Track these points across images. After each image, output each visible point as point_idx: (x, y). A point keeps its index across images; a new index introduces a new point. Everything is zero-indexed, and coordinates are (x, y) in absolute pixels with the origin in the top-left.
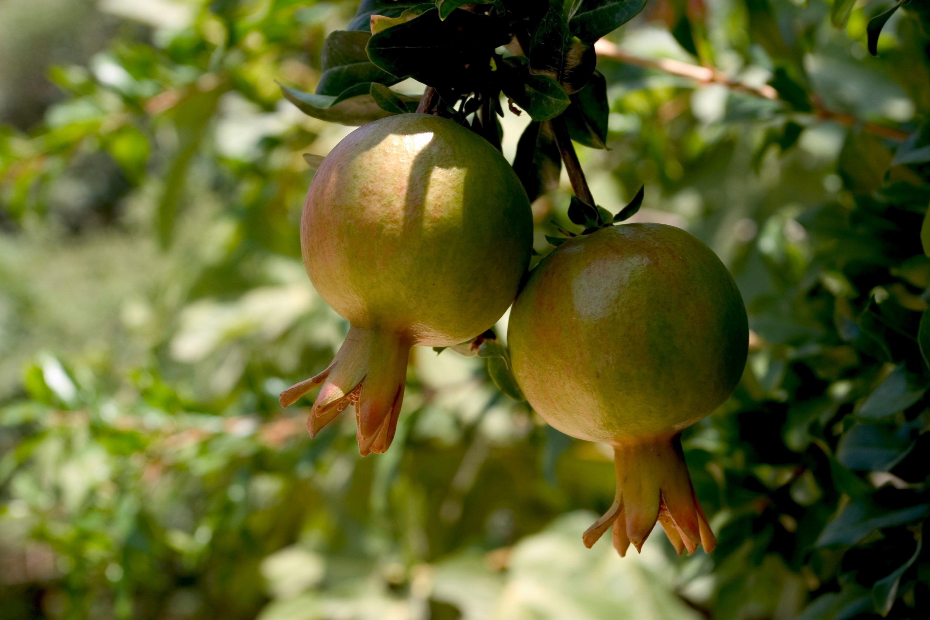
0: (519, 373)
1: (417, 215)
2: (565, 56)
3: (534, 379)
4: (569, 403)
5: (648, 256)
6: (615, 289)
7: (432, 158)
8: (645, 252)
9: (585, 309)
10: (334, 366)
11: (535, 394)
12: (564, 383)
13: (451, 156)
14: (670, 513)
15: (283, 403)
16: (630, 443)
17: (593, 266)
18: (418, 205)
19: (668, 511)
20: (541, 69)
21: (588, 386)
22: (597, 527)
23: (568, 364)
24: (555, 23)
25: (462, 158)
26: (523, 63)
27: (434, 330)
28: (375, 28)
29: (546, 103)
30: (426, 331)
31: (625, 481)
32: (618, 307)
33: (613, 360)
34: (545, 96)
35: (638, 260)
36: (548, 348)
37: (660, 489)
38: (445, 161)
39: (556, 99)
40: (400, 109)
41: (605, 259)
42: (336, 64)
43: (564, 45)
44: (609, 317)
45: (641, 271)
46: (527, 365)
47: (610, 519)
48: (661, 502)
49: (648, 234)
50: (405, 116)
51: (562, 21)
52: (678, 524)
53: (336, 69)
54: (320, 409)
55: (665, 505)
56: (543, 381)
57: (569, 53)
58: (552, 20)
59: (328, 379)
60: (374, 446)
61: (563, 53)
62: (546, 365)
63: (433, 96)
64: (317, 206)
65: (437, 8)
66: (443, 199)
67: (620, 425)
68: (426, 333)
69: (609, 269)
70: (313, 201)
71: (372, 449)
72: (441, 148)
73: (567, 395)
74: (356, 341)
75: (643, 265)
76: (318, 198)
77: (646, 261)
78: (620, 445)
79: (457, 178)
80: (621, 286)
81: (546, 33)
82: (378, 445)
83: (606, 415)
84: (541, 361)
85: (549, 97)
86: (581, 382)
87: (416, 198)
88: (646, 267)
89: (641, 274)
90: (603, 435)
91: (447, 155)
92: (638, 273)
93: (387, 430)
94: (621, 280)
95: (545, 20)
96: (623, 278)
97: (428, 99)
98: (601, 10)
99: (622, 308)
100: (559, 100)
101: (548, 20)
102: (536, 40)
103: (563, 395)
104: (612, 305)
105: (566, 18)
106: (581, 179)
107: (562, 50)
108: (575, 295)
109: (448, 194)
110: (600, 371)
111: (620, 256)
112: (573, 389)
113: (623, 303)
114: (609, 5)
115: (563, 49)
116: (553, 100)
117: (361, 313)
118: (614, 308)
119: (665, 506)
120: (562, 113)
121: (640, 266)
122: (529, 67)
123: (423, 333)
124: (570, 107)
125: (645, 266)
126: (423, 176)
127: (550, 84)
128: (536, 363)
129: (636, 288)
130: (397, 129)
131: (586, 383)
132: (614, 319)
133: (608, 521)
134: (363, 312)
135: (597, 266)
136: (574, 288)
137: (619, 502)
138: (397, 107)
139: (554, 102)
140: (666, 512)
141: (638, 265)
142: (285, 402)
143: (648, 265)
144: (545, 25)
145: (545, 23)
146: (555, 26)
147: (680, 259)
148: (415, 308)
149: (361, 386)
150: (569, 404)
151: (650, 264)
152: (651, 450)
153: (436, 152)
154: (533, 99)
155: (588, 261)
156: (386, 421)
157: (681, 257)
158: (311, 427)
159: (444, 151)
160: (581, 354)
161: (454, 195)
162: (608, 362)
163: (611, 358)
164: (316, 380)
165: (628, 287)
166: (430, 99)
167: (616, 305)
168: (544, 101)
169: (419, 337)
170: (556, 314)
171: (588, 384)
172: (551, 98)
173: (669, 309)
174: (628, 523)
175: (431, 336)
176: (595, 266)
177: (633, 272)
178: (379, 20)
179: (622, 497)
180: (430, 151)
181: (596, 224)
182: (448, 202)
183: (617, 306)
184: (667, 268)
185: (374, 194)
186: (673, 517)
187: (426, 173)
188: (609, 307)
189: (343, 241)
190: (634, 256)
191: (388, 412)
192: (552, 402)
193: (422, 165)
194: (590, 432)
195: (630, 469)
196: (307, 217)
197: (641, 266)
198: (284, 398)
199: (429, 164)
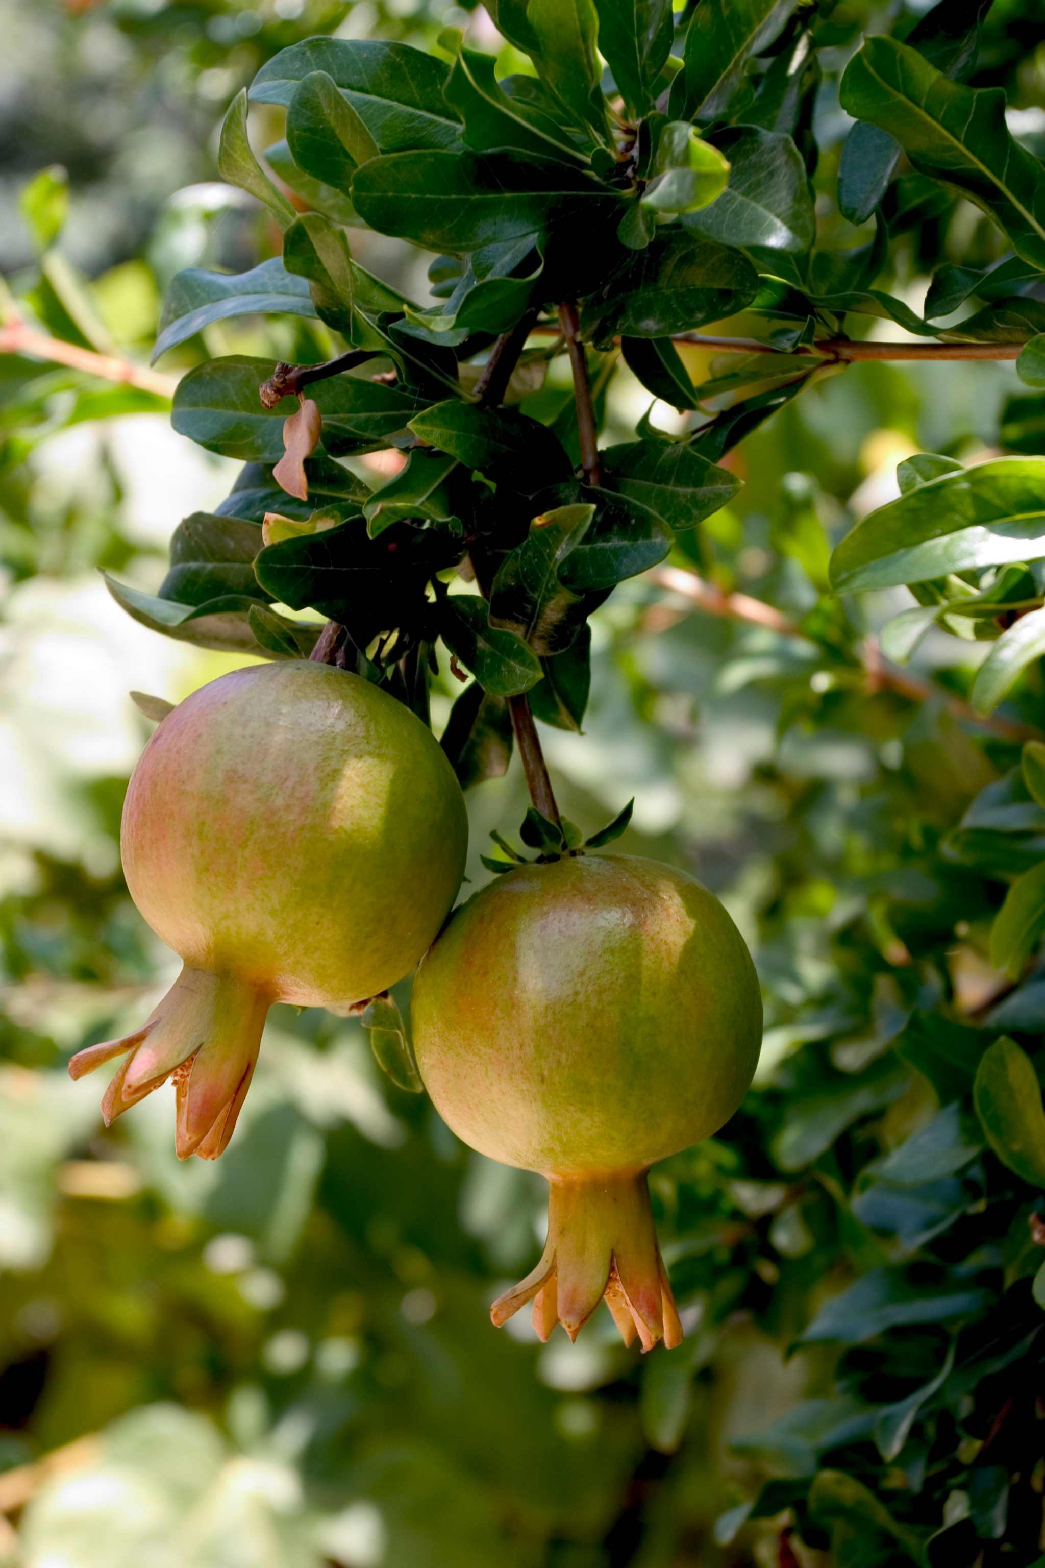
0: (423, 1058)
1: (305, 820)
2: (542, 605)
3: (447, 1070)
4: (494, 1113)
5: (632, 912)
6: (581, 957)
7: (334, 738)
8: (629, 905)
9: (534, 981)
10: (155, 1024)
11: (444, 1092)
12: (491, 1084)
13: (363, 737)
14: (623, 1287)
15: (73, 1073)
16: (575, 1178)
17: (550, 918)
18: (308, 807)
19: (619, 1284)
20: (505, 619)
21: (526, 1093)
22: (514, 1295)
23: (500, 1058)
24: (534, 559)
25: (378, 742)
26: (479, 607)
27: (308, 986)
28: (269, 531)
29: (507, 671)
30: (297, 986)
31: (561, 1233)
32: (582, 983)
33: (567, 1060)
34: (507, 660)
35: (618, 916)
36: (473, 1030)
37: (613, 1251)
38: (354, 744)
39: (522, 668)
40: (289, 649)
41: (570, 910)
42: (195, 559)
43: (543, 590)
44: (568, 996)
45: (620, 933)
46: (438, 1050)
47: (534, 1286)
48: (612, 1269)
49: (634, 876)
50: (300, 666)
51: (546, 557)
52: (632, 1304)
53: (193, 565)
54: (131, 1090)
55: (616, 1272)
56: (459, 1075)
57: (549, 603)
58: (530, 554)
59: (145, 1043)
60: (201, 1148)
61: (540, 600)
62: (466, 1054)
63: (339, 632)
64: (156, 786)
65: (363, 516)
66: (346, 802)
67: (565, 1153)
68: (296, 989)
69: (574, 925)
70: (151, 777)
71: (197, 1152)
72: (350, 725)
73: (493, 1101)
74: (192, 990)
75: (624, 924)
76: (158, 775)
77: (629, 919)
78: (560, 1178)
79: (369, 772)
80: (589, 953)
81: (520, 570)
82: (207, 1147)
83: (547, 1137)
84: (461, 1047)
85: (512, 663)
86: (517, 1086)
87: (307, 796)
88: (629, 928)
89: (620, 939)
90: (537, 1164)
91: (356, 736)
92: (615, 935)
93: (223, 1126)
94: (589, 944)
95: (520, 552)
96: (593, 941)
97: (332, 638)
98: (602, 549)
99: (588, 985)
100: (527, 670)
101: (525, 551)
102: (502, 577)
103: (486, 1101)
104: (573, 980)
105: (551, 556)
106: (543, 780)
107: (539, 597)
108: (521, 958)
109: (354, 794)
110: (546, 1073)
111: (592, 907)
112: (503, 1094)
113: (589, 978)
114: (614, 543)
115: (541, 595)
116: (519, 669)
117: (204, 950)
118: (576, 984)
119: (617, 1275)
120: (529, 689)
121: (619, 926)
122: (488, 614)
123: (292, 988)
124: (541, 681)
125: (627, 926)
126: (319, 763)
127: (516, 645)
128: (452, 1049)
129: (611, 957)
130: (287, 686)
131: (524, 1088)
132: (574, 1000)
133: (530, 1288)
134: (205, 949)
135: (557, 919)
136: (520, 947)
137: (550, 1262)
138: (285, 645)
139: (519, 672)
140: (617, 1284)
141: (616, 925)
142: (76, 1071)
143: (631, 926)
144: (519, 559)
145: (520, 556)
146: (533, 563)
147: (678, 920)
148: (285, 954)
149: (193, 1059)
150: (495, 1115)
151: (634, 924)
152: (606, 1191)
153: (342, 730)
154: (489, 661)
155: (545, 908)
156: (223, 1114)
157: (679, 918)
158: (108, 1109)
159: (353, 728)
160: (521, 1046)
161: (362, 796)
162: (559, 1061)
163: (564, 1056)
164: (126, 1043)
165: (600, 956)
166: (335, 638)
167: (580, 980)
168: (504, 667)
169: (284, 993)
170: (491, 982)
171: (527, 1090)
172: (515, 665)
173: (655, 994)
174: (560, 1295)
175: (302, 994)
176: (555, 919)
177: (608, 934)
178: (276, 521)
179: (555, 1256)
180: (333, 727)
181: (558, 849)
182: (352, 806)
183: (582, 981)
184: (658, 932)
185: (245, 782)
186: (627, 1293)
187: (324, 760)
188: (569, 981)
189: (190, 845)
190: (611, 910)
191: (227, 1102)
192: (469, 1108)
193: (320, 747)
194: (519, 1158)
195: (571, 1215)
196: (137, 799)
197: (621, 927)
198: (76, 1065)
199: (329, 747)
